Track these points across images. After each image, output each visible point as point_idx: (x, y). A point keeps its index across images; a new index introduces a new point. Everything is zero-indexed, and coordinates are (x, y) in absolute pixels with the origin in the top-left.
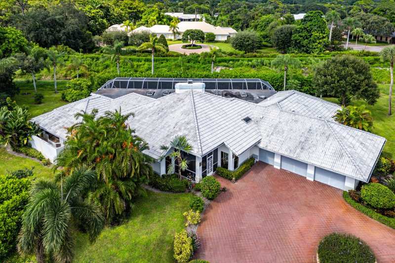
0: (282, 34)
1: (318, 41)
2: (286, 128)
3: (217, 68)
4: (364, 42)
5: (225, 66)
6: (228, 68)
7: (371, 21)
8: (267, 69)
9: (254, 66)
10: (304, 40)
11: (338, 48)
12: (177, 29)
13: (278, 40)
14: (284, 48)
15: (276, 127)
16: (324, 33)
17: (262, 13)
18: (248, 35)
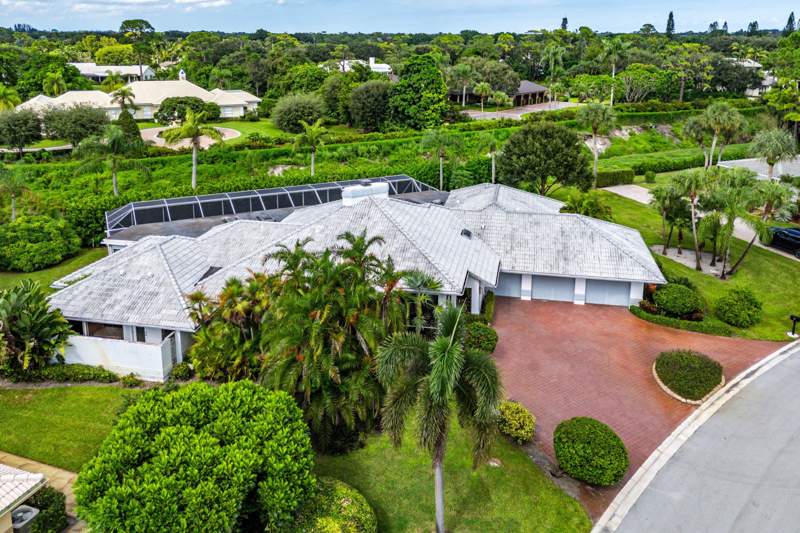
0: (368, 97)
1: (432, 107)
2: (528, 236)
3: (274, 168)
4: (493, 106)
5: (289, 163)
6: (295, 167)
7: (488, 70)
8: (367, 163)
9: (342, 159)
10: (410, 105)
11: (460, 118)
12: (131, 98)
13: (363, 109)
14: (374, 124)
15: (512, 237)
16: (440, 93)
17: (290, 61)
18: (309, 102)
